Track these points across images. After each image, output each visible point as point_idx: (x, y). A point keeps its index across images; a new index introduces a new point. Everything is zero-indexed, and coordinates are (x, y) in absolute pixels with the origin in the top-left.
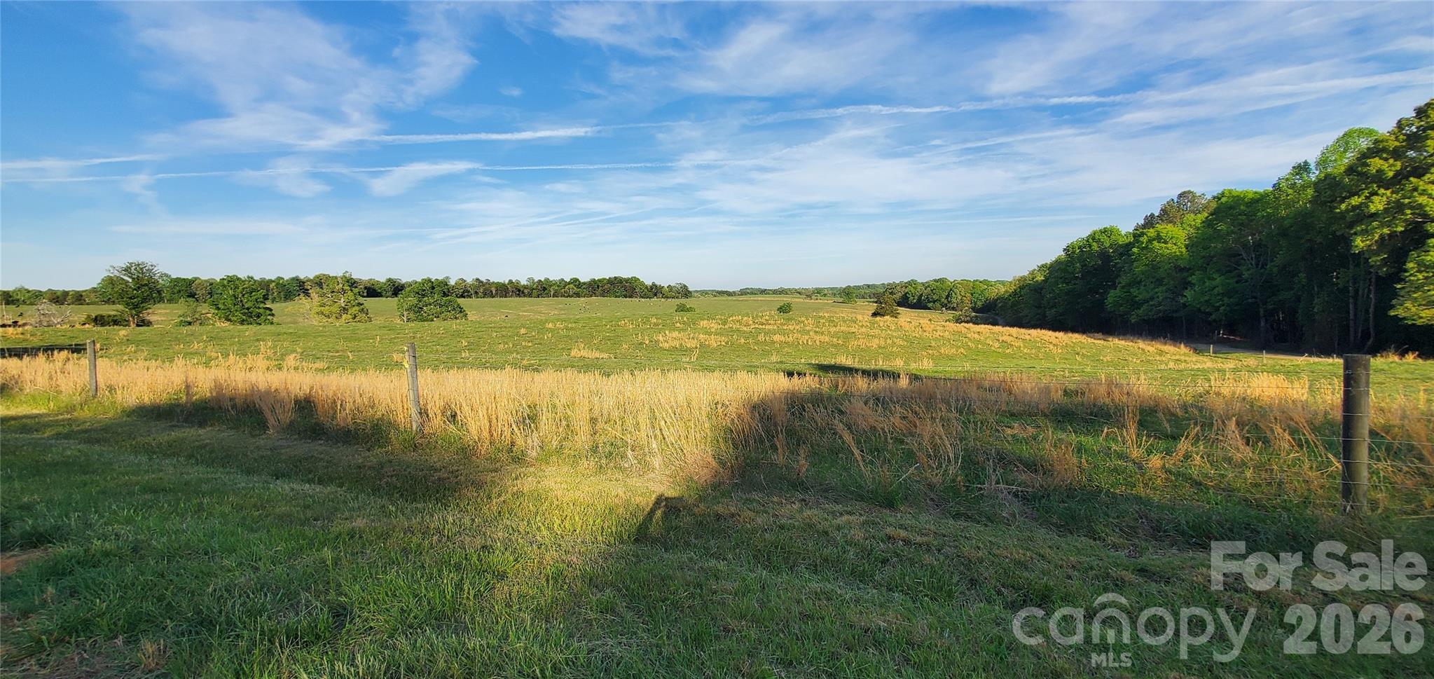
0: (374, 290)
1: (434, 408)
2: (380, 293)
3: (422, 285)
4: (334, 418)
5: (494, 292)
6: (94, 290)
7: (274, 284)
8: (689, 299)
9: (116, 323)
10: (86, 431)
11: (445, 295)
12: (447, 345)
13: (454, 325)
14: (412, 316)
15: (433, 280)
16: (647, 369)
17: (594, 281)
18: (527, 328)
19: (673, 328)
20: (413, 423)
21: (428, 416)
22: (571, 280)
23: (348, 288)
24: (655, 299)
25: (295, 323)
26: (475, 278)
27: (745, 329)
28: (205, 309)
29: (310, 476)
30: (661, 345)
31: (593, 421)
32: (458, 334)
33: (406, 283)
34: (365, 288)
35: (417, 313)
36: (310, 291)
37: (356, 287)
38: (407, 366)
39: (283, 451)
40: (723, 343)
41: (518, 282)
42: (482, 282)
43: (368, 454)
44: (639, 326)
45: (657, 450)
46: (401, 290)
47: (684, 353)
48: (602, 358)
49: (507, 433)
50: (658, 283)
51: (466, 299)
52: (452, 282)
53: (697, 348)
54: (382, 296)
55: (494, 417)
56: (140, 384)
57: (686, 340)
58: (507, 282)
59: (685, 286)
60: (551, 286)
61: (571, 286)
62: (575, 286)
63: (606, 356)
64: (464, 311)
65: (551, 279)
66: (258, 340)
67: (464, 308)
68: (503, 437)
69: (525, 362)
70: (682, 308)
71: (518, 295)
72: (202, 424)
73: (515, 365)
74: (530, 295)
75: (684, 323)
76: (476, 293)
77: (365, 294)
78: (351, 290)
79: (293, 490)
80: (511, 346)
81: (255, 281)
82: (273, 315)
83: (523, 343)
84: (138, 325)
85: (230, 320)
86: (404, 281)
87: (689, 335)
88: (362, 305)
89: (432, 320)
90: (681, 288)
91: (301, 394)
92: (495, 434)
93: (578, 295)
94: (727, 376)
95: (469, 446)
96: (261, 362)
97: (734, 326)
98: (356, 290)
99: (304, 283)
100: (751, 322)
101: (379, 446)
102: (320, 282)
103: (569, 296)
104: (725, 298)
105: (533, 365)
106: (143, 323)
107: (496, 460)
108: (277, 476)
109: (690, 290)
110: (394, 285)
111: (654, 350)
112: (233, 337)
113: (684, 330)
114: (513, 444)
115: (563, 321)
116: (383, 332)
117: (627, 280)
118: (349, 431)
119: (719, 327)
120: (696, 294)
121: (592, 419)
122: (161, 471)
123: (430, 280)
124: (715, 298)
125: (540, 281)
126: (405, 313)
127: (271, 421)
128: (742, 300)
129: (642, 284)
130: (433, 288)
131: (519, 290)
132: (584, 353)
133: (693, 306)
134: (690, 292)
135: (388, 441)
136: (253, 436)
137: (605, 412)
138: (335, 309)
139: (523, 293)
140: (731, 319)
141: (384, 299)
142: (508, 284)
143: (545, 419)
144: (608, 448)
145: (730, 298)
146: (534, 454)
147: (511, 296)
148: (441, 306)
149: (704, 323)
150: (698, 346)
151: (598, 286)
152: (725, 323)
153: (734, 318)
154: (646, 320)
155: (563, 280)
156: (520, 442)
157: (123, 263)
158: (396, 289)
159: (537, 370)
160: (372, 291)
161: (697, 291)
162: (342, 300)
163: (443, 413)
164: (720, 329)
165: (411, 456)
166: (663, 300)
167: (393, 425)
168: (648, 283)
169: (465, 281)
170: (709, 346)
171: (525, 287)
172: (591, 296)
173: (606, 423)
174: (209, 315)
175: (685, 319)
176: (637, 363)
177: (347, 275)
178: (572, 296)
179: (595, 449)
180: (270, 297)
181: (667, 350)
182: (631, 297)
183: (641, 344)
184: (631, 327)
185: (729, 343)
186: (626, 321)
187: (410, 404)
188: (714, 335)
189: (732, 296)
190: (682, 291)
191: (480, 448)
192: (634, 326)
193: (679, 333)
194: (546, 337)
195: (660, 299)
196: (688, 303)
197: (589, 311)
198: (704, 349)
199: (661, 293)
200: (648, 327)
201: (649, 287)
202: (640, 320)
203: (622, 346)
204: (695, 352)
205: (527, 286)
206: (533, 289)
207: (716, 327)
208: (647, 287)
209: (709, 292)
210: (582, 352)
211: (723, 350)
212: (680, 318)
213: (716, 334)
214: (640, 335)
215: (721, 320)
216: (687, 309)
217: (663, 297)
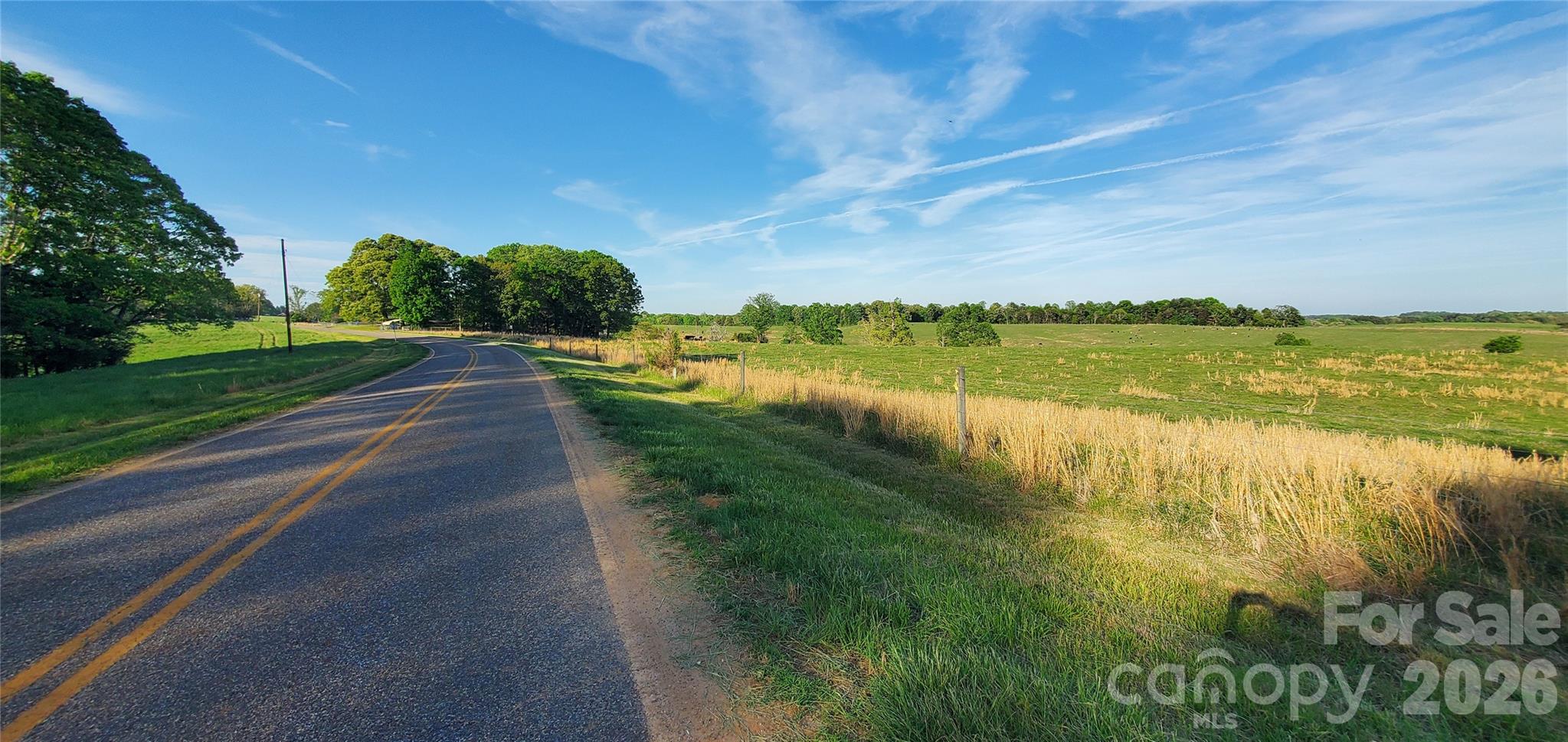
0: (918, 315)
1: (978, 433)
2: (923, 318)
3: (959, 311)
4: (893, 430)
5: (1029, 317)
6: (738, 315)
7: (843, 310)
8: (1300, 328)
9: (749, 339)
11: (980, 320)
12: (982, 371)
13: (989, 351)
14: (949, 340)
15: (969, 305)
16: (1232, 418)
17: (1151, 304)
18: (1065, 358)
19: (1271, 367)
20: (960, 445)
21: (973, 440)
22: (1121, 303)
23: (898, 313)
24: (1242, 326)
25: (857, 344)
26: (1010, 302)
27: (1411, 374)
28: (799, 330)
29: (878, 479)
30: (1250, 389)
31: (1160, 473)
32: (992, 361)
33: (945, 308)
34: (911, 313)
35: (954, 337)
36: (869, 316)
37: (904, 313)
38: (957, 389)
39: (856, 453)
40: (1365, 393)
41: (1056, 307)
42: (1017, 307)
43: (920, 467)
44: (1216, 361)
45: (1258, 527)
46: (941, 315)
47: (1290, 402)
48: (1161, 399)
49: (1053, 470)
50: (1247, 306)
51: (1000, 325)
52: (987, 307)
53: (1314, 396)
54: (924, 321)
55: (1040, 451)
56: (767, 386)
57: (1294, 385)
58: (1043, 306)
59: (1293, 310)
60: (1094, 311)
61: (1121, 310)
62: (1125, 310)
63: (1166, 396)
64: (998, 337)
65: (1095, 303)
66: (833, 357)
67: (999, 335)
68: (1049, 474)
69: (1064, 396)
70: (1285, 341)
71: (1056, 320)
72: (803, 423)
73: (1052, 397)
74: (1069, 321)
76: (1010, 318)
77: (911, 319)
78: (900, 315)
80: (1047, 376)
81: (831, 307)
82: (842, 337)
83: (1061, 374)
84: (761, 342)
85: (813, 340)
86: (944, 306)
87: (1300, 377)
88: (908, 329)
89: (967, 346)
90: (1287, 312)
91: (867, 406)
92: (1040, 470)
93: (1128, 321)
94: (1374, 443)
95: (1012, 477)
96: (836, 378)
97: (1388, 370)
98: (904, 315)
99: (864, 309)
100: (1423, 365)
101: (930, 463)
102: (877, 307)
103: (1117, 322)
104: (1370, 326)
105: (1073, 400)
106: (764, 341)
107: (1041, 498)
108: (854, 473)
109: (1302, 314)
110: (934, 310)
111: (1239, 395)
112: (816, 354)
113: (1290, 370)
114: (1059, 483)
115: (1108, 351)
116: (924, 355)
117: (1198, 303)
118: (906, 444)
119: (1356, 369)
120: (1312, 321)
121: (1157, 470)
122: (782, 455)
123: (966, 305)
124: (1350, 327)
125: (1082, 304)
126: (943, 338)
127: (848, 427)
128: (1405, 331)
129: (1223, 307)
130: (969, 313)
131: (1057, 316)
132: (1138, 391)
133: (1306, 338)
134: (1301, 318)
135: (937, 459)
136: (837, 438)
137: (1175, 465)
138: (887, 332)
139: (1061, 318)
140: (1381, 358)
141: (925, 323)
142: (1045, 308)
143: (1098, 460)
144: (1181, 511)
145: (1378, 327)
146: (1084, 499)
147: (1047, 322)
148: (976, 331)
149: (1328, 363)
150: (1316, 394)
151: (1157, 311)
152: (1368, 363)
153: (1388, 357)
154: (1227, 354)
155: (1110, 303)
156: (1067, 482)
157: (755, 295)
158: (936, 314)
159: (1079, 406)
160: (916, 317)
161: (1315, 317)
162: (893, 324)
163: (987, 439)
164: (1358, 372)
165: (957, 476)
166: (1255, 328)
167: (940, 443)
168: (1232, 305)
169: (1000, 306)
170: (1336, 395)
171: (1064, 312)
172: (1146, 323)
173: (1176, 479)
174: (801, 336)
175: (1293, 355)
176: (1213, 409)
177: (898, 301)
178: (1120, 323)
179: (1162, 508)
180: (841, 321)
181: (1260, 396)
182: (1204, 323)
183: (1219, 384)
184: (1203, 362)
185: (1377, 394)
186: (1196, 355)
187: (957, 425)
188: (1346, 381)
189: (1384, 324)
190: (1288, 316)
191: (1023, 481)
192: (1209, 362)
193: (1283, 373)
194: (1088, 369)
195: (1250, 327)
196: (1298, 332)
197: (1142, 340)
198: (1327, 400)
199: (1252, 319)
200: (1231, 363)
201: (1232, 312)
202: (1218, 353)
203: (1190, 386)
204: (1309, 402)
205: (1066, 310)
206: (1073, 314)
207: (1350, 368)
208: (1228, 312)
209: (1337, 319)
210: (1134, 389)
211: (1364, 403)
212: (1284, 354)
213: (1350, 378)
214: (1217, 373)
215: (1360, 358)
216: (1296, 341)
217: (1254, 325)
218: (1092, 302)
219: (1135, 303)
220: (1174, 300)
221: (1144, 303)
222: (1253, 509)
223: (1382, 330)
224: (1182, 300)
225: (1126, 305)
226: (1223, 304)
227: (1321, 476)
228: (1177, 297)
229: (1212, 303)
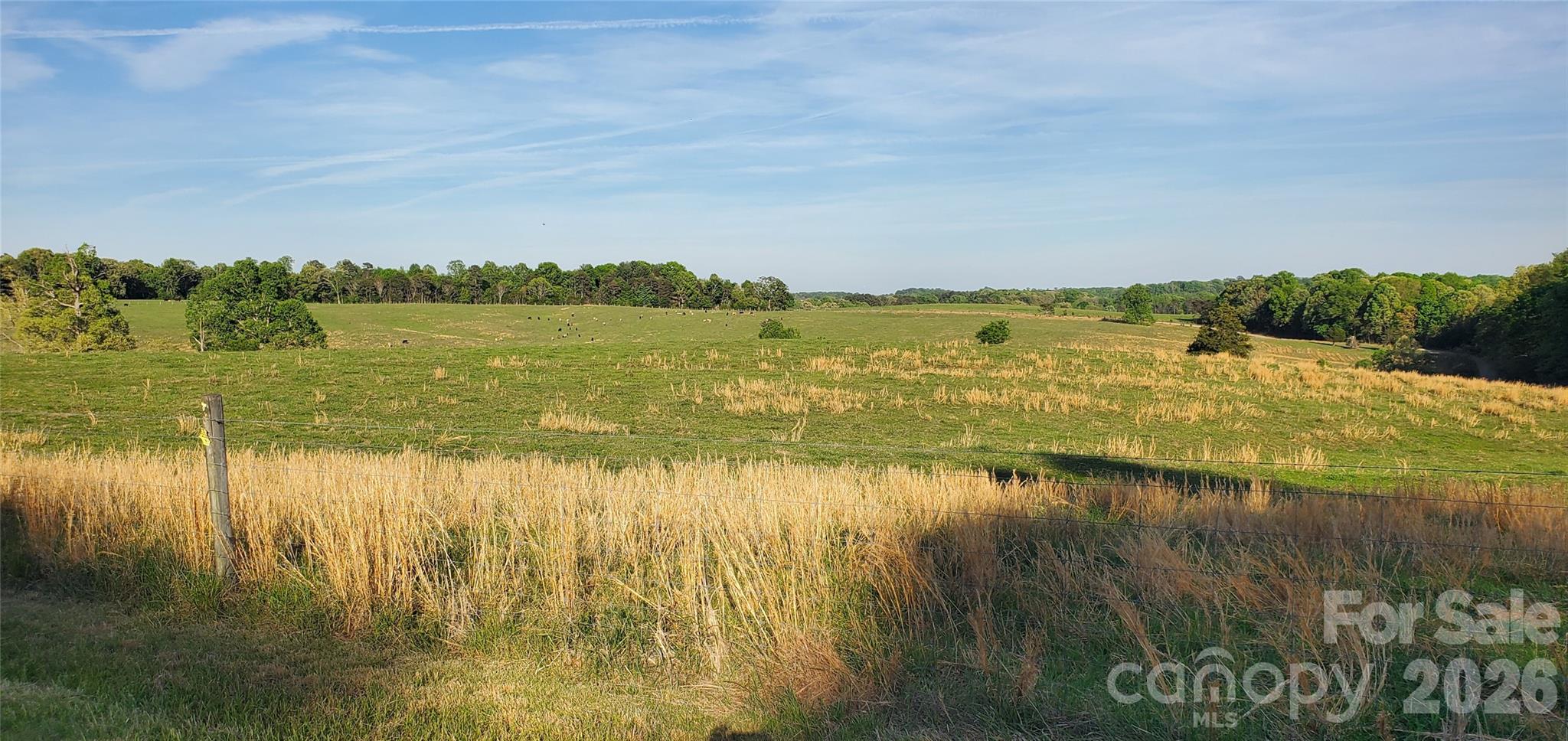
0: (141, 284)
1: (261, 527)
2: (152, 290)
3: (235, 274)
5: (380, 290)
8: (789, 311)
11: (281, 295)
12: (284, 400)
13: (299, 358)
14: (215, 338)
15: (258, 264)
16: (699, 458)
17: (588, 270)
18: (448, 367)
19: (754, 373)
20: (218, 560)
21: (247, 546)
22: (541, 266)
23: (88, 278)
24: (717, 310)
26: (342, 260)
27: (905, 375)
30: (727, 407)
31: (584, 564)
32: (307, 378)
33: (206, 269)
34: (124, 279)
35: (225, 331)
36: (12, 284)
37: (105, 277)
38: (206, 442)
40: (859, 406)
41: (430, 270)
42: (356, 269)
43: (127, 620)
44: (682, 366)
45: (716, 630)
46: (195, 284)
47: (776, 424)
48: (605, 433)
49: (406, 586)
50: (723, 277)
51: (323, 305)
52: (296, 269)
53: (802, 414)
54: (156, 296)
55: (378, 552)
57: (782, 398)
58: (407, 269)
59: (780, 284)
60: (498, 279)
61: (541, 279)
62: (549, 279)
63: (612, 427)
64: (320, 329)
65: (499, 265)
67: (321, 324)
68: (397, 594)
69: (444, 439)
70: (773, 332)
71: (431, 296)
73: (422, 444)
74: (455, 298)
75: (777, 362)
76: (344, 291)
77: (123, 292)
78: (95, 284)
80: (415, 403)
83: (441, 399)
86: (200, 265)
87: (787, 387)
88: (115, 313)
89: (256, 348)
90: (772, 287)
92: (380, 588)
93: (554, 299)
94: (865, 476)
95: (328, 611)
97: (883, 371)
98: (104, 284)
100: (918, 362)
101: (151, 606)
102: (32, 265)
103: (536, 301)
104: (864, 309)
105: (459, 444)
107: (385, 643)
109: (791, 291)
110: (179, 274)
111: (714, 417)
113: (777, 377)
114: (417, 609)
115: (523, 353)
116: (157, 370)
117: (658, 270)
118: (91, 573)
119: (850, 371)
120: (803, 302)
121: (581, 561)
123: (250, 265)
124: (842, 310)
125: (475, 268)
126: (202, 332)
128: (901, 315)
129: (690, 277)
130: (258, 281)
131: (432, 288)
132: (567, 421)
133: (794, 327)
134: (790, 297)
135: (169, 597)
137: (611, 549)
138: (62, 321)
139: (440, 292)
140: (876, 354)
141: (160, 302)
142: (410, 273)
143: (484, 554)
144: (615, 624)
145: (874, 310)
146: (461, 631)
147: (416, 300)
148: (273, 318)
149: (819, 363)
150: (806, 410)
151: (597, 282)
152: (862, 362)
153: (883, 352)
154: (697, 353)
155: (523, 266)
156: (431, 605)
158: (185, 281)
159: (469, 456)
160: (136, 286)
161: (805, 295)
162: (77, 304)
163: (277, 541)
164: (853, 375)
165: (214, 628)
166: (733, 312)
167: (177, 562)
168: (703, 275)
169: (322, 266)
170: (829, 410)
171: (445, 280)
172: (583, 303)
173: (611, 570)
175: (779, 354)
176: (677, 444)
177: (87, 252)
178: (542, 302)
179: (586, 625)
181: (740, 418)
182: (666, 305)
183: (686, 404)
184: (666, 367)
185: (872, 406)
186: (655, 356)
187: (211, 521)
188: (840, 388)
189: (880, 305)
190: (774, 295)
191: (350, 615)
192: (673, 367)
193: (767, 382)
194: (487, 387)
195: (727, 311)
196: (787, 318)
197: (579, 332)
198: (819, 419)
199: (730, 297)
200: (702, 368)
201: (704, 285)
202: (685, 353)
203: (647, 408)
204: (798, 424)
205: (449, 277)
206: (462, 285)
207: (842, 369)
208: (699, 285)
209: (830, 298)
210: (563, 418)
211: (858, 420)
212: (769, 351)
213: (844, 385)
214: (684, 384)
215: (854, 355)
216: (784, 332)
217: (732, 307)
218: (493, 264)
219: (564, 268)
220: (622, 264)
221: (579, 268)
222: (709, 602)
223: (878, 315)
224: (634, 264)
225: (549, 270)
226: (691, 273)
227: (798, 534)
228: (628, 259)
229: (676, 271)
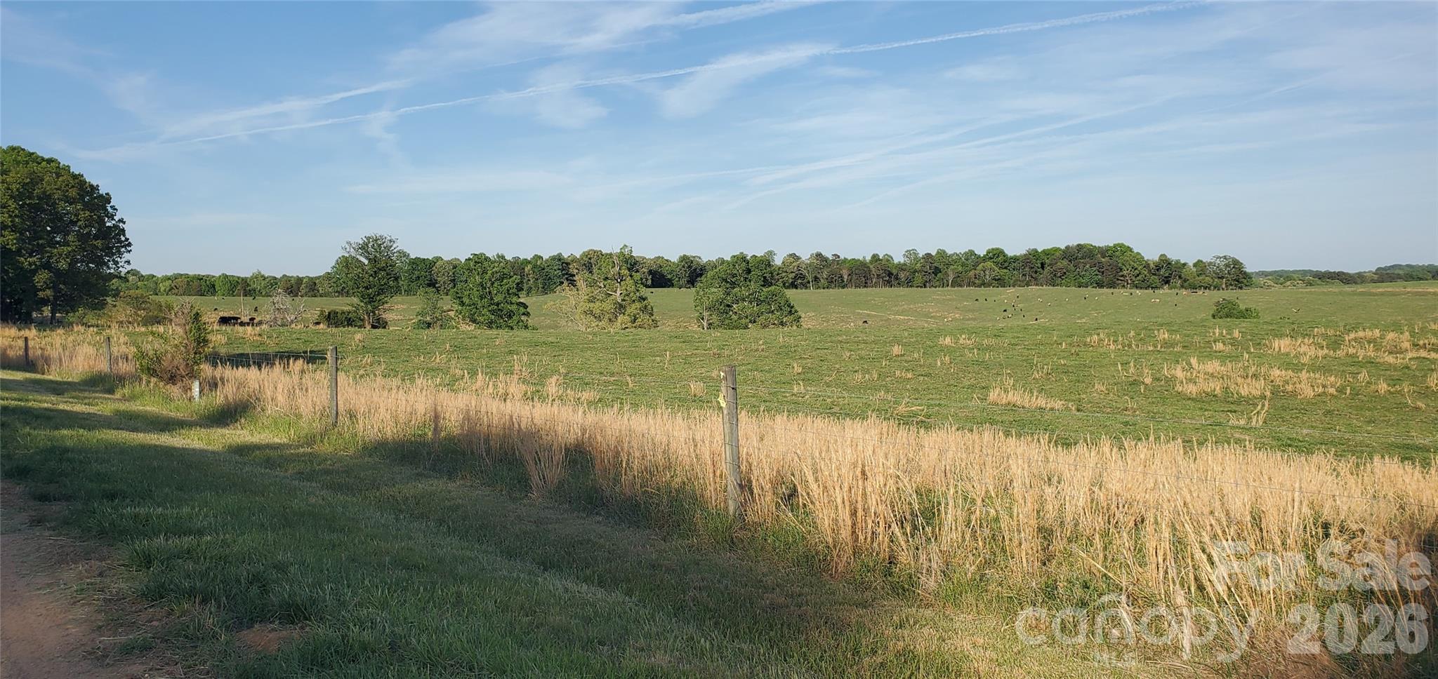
0: (663, 276)
1: (762, 478)
2: (670, 280)
3: (731, 267)
4: (616, 480)
5: (846, 277)
6: (328, 276)
7: (529, 266)
8: (1246, 291)
9: (350, 322)
10: (327, 472)
11: (766, 283)
12: (769, 371)
13: (780, 336)
14: (715, 318)
15: (748, 258)
17: (1034, 254)
18: (904, 344)
19: (1207, 353)
20: (730, 502)
21: (752, 493)
22: (988, 252)
23: (627, 272)
24: (1167, 290)
25: (556, 327)
26: (815, 252)
27: (1391, 359)
28: (447, 303)
29: (587, 571)
30: (1179, 388)
31: (1045, 533)
32: (787, 352)
33: (708, 262)
34: (650, 272)
35: (723, 314)
36: (576, 278)
37: (637, 271)
38: (723, 404)
39: (550, 527)
40: (1332, 391)
41: (889, 259)
42: (826, 260)
43: (664, 545)
44: (1130, 346)
46: (701, 275)
47: (1233, 407)
48: (1052, 409)
49: (883, 538)
50: (1173, 256)
51: (799, 291)
52: (778, 261)
53: (1264, 397)
54: (672, 286)
55: (859, 506)
56: (382, 410)
57: (1239, 380)
58: (868, 258)
59: (1236, 263)
60: (948, 265)
61: (989, 264)
62: (996, 264)
63: (1058, 404)
64: (796, 311)
65: (949, 252)
66: (510, 352)
67: (796, 308)
68: (875, 545)
69: (902, 409)
70: (1226, 312)
71: (889, 282)
72: (451, 475)
73: (885, 413)
74: (909, 283)
75: (1234, 342)
76: (816, 279)
77: (649, 282)
78: (631, 276)
79: (566, 590)
80: (876, 376)
81: (507, 262)
82: (528, 314)
83: (898, 373)
84: (374, 327)
85: (474, 321)
86: (705, 258)
87: (1246, 368)
88: (644, 299)
89: (746, 327)
90: (1227, 266)
91: (571, 439)
92: (861, 538)
93: (1000, 282)
94: (1344, 467)
95: (817, 553)
96: (516, 389)
97: (1361, 353)
98: (637, 276)
99: (568, 264)
100: (1407, 345)
101: (680, 536)
102: (590, 262)
103: (984, 284)
104: (1336, 288)
105: (915, 415)
106: (379, 324)
107: (864, 586)
108: (545, 564)
109: (1249, 270)
110: (690, 267)
111: (1164, 399)
112: (480, 347)
113: (1235, 358)
114: (892, 560)
115: (971, 332)
116: (674, 345)
117: (1104, 252)
118: (638, 505)
119: (1321, 353)
120: (1262, 280)
121: (1040, 529)
122: (410, 538)
123: (743, 258)
124: (1309, 289)
125: (929, 255)
126: (706, 314)
127: (535, 479)
128: (1382, 294)
129: (1138, 258)
130: (749, 271)
131: (890, 274)
132: (1014, 397)
133: (1253, 306)
134: (1247, 276)
135: (691, 528)
136: (514, 500)
137: (1069, 519)
138: (608, 306)
139: (897, 278)
140: (1352, 335)
141: (675, 290)
142: (871, 262)
143: (951, 515)
144: (1078, 592)
145: (1347, 288)
146: (932, 584)
147: (875, 286)
148: (759, 302)
149: (1282, 344)
150: (1268, 394)
151: (1043, 265)
152: (1335, 344)
153: (1361, 333)
154: (1145, 334)
155: (972, 253)
156: (904, 557)
157: (359, 239)
158: (693, 273)
159: (928, 428)
160: (659, 278)
161: (1264, 274)
162: (619, 292)
163: (774, 488)
164: (1324, 357)
165: (727, 559)
166: (1184, 292)
167: (697, 500)
169: (799, 258)
170: (1294, 394)
171: (901, 267)
172: (1028, 285)
173: (1070, 541)
174: (452, 314)
175: (1236, 334)
176: (1126, 424)
177: (626, 251)
178: (989, 285)
179: (1049, 589)
180: (525, 287)
181: (1193, 399)
182: (1112, 285)
183: (1135, 383)
184: (1112, 347)
185: (1348, 392)
186: (1102, 336)
187: (725, 467)
188: (1308, 371)
189: (1356, 283)
190: (1229, 273)
191: (835, 559)
192: (1120, 347)
193: (1223, 363)
194: (939, 364)
195: (1177, 291)
196: (1244, 298)
197: (1023, 313)
198: (1282, 402)
199: (1180, 277)
200: (1151, 348)
201: (1152, 266)
202: (1132, 333)
203: (1094, 386)
204: (1259, 407)
205: (905, 264)
206: (915, 271)
207: (1312, 352)
208: (1147, 266)
209: (1295, 276)
210: (1011, 394)
211: (1330, 406)
212: (1224, 332)
213: (1313, 368)
214: (1132, 364)
215: (1325, 336)
216: (1241, 312)
217: (1182, 287)
218: (944, 252)
219: (1010, 253)
220: (1067, 247)
221: (1025, 252)
222: (1177, 582)
223: (1354, 293)
224: (1080, 247)
225: (996, 255)
226: (1138, 254)
227: (1272, 523)
228: (1073, 243)
229: (1123, 253)
